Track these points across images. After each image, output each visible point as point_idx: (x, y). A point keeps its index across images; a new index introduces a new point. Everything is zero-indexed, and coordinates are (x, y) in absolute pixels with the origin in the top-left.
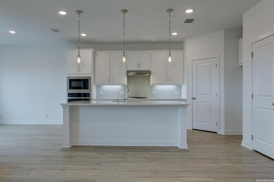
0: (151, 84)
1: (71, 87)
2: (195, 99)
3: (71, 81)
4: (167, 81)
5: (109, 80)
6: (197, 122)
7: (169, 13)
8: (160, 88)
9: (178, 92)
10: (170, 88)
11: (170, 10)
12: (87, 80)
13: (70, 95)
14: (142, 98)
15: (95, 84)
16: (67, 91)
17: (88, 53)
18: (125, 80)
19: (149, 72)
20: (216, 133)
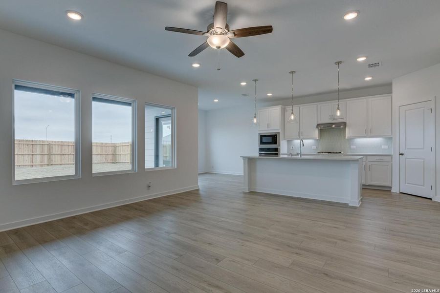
0: (346, 138)
1: (262, 143)
2: (402, 154)
3: (262, 137)
4: (368, 134)
5: (299, 135)
6: (406, 183)
7: (337, 66)
8: (361, 141)
9: (387, 146)
10: (376, 140)
11: (338, 63)
12: (276, 135)
13: (261, 149)
14: (337, 153)
15: (284, 139)
16: (259, 146)
17: (276, 111)
18: (316, 133)
19: (345, 124)
20: (431, 199)
